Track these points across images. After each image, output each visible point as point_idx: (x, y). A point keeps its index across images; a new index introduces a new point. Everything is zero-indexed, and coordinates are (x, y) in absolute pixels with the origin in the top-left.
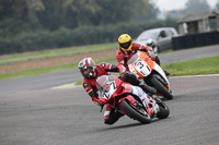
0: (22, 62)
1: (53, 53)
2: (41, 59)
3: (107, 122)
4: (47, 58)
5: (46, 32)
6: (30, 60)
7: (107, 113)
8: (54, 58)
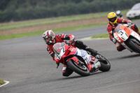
0: (58, 23)
1: (78, 17)
2: (69, 21)
3: (64, 75)
4: (74, 21)
5: (73, 4)
6: (62, 22)
7: (64, 68)
8: (78, 20)
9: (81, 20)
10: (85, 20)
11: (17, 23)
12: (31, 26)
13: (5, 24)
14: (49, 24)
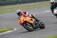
9: (46, 3)
10: (48, 3)
11: (20, 5)
12: (25, 6)
13: (15, 5)
14: (33, 5)
